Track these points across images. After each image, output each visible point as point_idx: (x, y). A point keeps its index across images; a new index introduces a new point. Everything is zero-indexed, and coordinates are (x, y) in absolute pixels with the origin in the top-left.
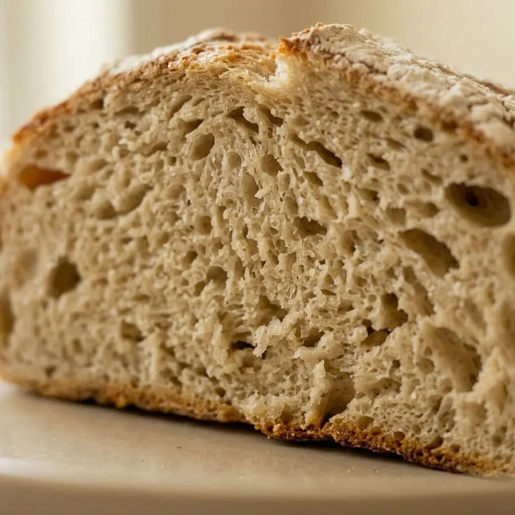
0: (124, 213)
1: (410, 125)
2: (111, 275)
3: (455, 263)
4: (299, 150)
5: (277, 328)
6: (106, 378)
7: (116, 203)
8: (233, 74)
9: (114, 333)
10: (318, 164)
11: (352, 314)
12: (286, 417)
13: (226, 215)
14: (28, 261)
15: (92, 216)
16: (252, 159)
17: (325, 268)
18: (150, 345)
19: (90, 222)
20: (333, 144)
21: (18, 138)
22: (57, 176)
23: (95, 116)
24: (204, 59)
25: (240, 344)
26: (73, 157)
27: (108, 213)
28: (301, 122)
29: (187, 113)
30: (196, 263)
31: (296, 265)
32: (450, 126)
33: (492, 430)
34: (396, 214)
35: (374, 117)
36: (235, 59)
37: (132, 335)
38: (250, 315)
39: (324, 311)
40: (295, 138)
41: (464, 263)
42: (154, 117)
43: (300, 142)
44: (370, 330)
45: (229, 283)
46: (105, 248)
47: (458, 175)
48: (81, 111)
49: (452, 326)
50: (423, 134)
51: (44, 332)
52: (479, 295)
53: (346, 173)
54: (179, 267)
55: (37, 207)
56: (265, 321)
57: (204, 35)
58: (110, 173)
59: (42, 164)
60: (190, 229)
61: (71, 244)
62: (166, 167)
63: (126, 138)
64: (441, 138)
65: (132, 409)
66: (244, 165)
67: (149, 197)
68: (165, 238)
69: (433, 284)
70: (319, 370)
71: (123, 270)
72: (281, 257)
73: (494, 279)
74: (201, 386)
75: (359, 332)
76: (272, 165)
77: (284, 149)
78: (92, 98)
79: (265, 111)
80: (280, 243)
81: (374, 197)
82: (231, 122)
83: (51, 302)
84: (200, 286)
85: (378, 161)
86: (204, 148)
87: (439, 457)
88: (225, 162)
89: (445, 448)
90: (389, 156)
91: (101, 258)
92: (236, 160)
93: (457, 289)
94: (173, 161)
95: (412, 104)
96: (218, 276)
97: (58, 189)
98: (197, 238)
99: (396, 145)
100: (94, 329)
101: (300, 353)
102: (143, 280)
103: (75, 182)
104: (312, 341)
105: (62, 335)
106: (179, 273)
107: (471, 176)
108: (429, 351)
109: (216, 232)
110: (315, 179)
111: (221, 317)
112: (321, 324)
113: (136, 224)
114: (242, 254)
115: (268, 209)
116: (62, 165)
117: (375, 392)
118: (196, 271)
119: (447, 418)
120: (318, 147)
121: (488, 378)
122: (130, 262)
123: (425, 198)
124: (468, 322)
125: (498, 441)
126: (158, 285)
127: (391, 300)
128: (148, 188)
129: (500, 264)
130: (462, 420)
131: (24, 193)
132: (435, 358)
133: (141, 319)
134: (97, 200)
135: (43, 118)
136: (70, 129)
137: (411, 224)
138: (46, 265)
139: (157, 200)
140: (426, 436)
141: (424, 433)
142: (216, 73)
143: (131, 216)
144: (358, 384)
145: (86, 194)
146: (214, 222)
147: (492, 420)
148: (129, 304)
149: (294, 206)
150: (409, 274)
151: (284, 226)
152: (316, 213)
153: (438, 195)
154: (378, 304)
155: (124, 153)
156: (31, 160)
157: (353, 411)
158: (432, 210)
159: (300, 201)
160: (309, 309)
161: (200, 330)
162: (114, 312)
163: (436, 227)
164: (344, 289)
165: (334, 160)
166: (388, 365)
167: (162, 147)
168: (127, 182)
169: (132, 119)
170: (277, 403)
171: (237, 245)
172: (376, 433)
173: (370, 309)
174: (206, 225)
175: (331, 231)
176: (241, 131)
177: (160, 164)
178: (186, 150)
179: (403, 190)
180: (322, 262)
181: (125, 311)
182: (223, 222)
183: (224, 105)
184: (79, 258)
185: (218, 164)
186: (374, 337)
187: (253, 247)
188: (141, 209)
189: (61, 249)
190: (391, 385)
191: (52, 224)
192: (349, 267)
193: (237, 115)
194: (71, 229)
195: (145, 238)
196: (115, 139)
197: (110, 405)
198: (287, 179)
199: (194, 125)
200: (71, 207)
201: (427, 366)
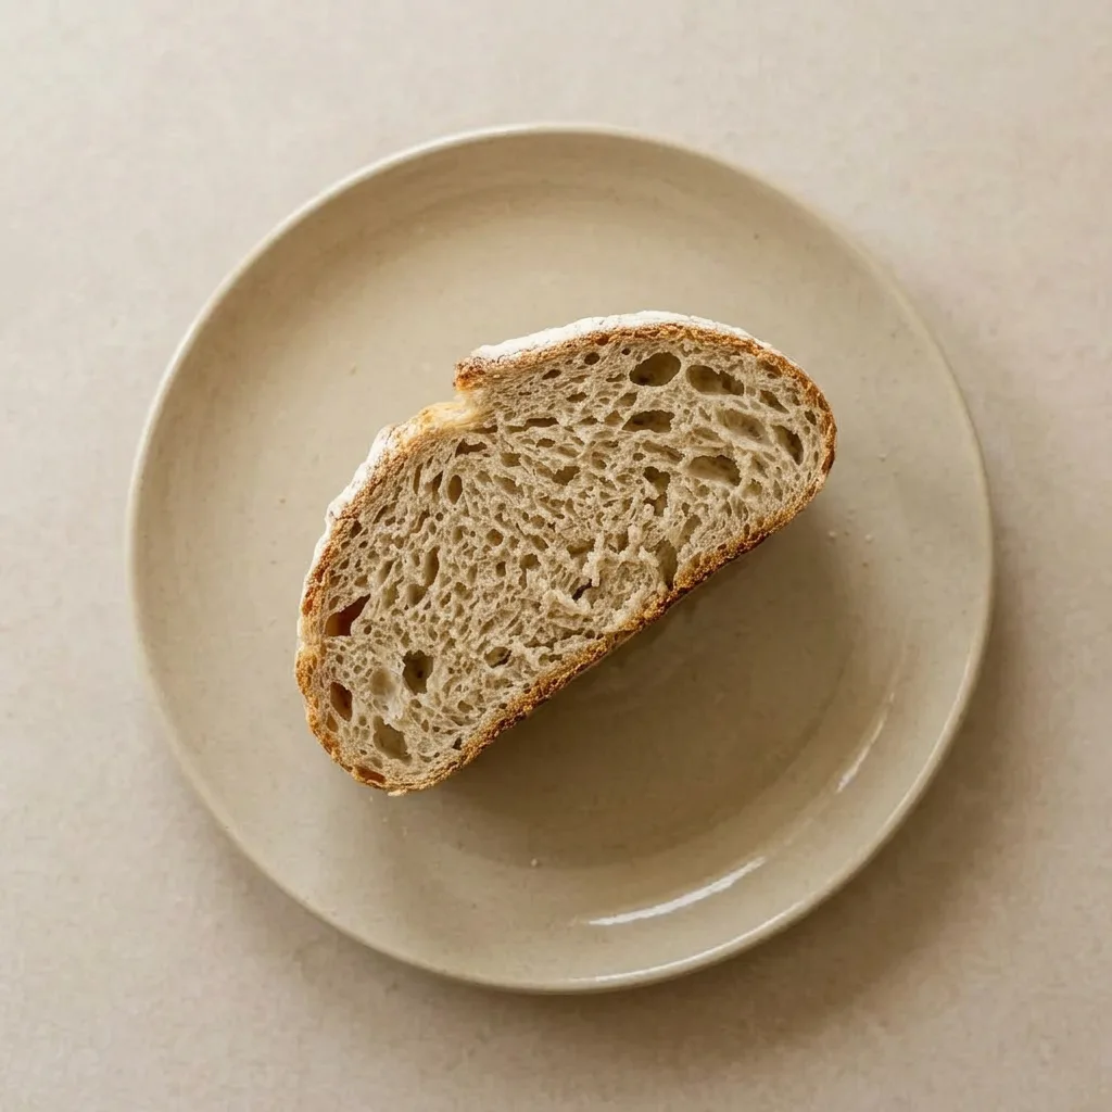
0: (430, 581)
2: (454, 633)
3: (671, 415)
4: (522, 434)
5: (594, 557)
6: (503, 706)
7: (421, 582)
9: (486, 670)
10: (542, 432)
11: (633, 505)
13: (505, 518)
14: (380, 683)
15: (407, 608)
16: (495, 466)
17: (596, 491)
19: (409, 613)
20: (541, 411)
22: (363, 600)
23: (359, 539)
25: (579, 591)
26: (362, 582)
27: (418, 593)
28: (508, 417)
29: (427, 476)
30: (508, 567)
31: (575, 507)
32: (603, 340)
33: (771, 491)
34: (613, 418)
35: (554, 371)
38: (572, 565)
39: (616, 518)
40: (512, 429)
41: (675, 410)
42: (405, 500)
43: (519, 429)
44: (653, 503)
45: (540, 559)
46: (435, 619)
47: (630, 364)
48: (345, 545)
49: (699, 453)
50: (593, 358)
51: (432, 722)
52: (699, 421)
53: (564, 420)
54: (499, 582)
55: (359, 643)
56: (585, 562)
58: (400, 565)
59: (339, 608)
60: (486, 549)
61: (406, 641)
62: (439, 525)
63: (394, 531)
64: (604, 351)
66: (492, 475)
67: (440, 555)
68: (473, 571)
70: (643, 555)
71: (460, 621)
72: (563, 510)
73: (700, 404)
74: (576, 643)
75: (649, 508)
76: (512, 460)
77: (511, 442)
78: (349, 527)
79: (479, 430)
80: (554, 503)
81: (589, 420)
82: (461, 457)
83: (421, 697)
84: (523, 580)
85: (580, 398)
86: (455, 489)
87: (754, 536)
88: (479, 485)
89: (754, 527)
90: (580, 388)
91: (436, 628)
92: (484, 476)
93: (686, 428)
94: (440, 517)
96: (530, 562)
97: (368, 612)
98: (496, 551)
99: (581, 379)
101: (623, 556)
104: (623, 541)
105: (446, 710)
106: (502, 584)
107: (639, 358)
108: (697, 482)
109: (506, 533)
110: (546, 443)
111: (551, 585)
112: (620, 527)
113: (446, 581)
114: (536, 532)
115: (531, 488)
116: (358, 593)
117: (687, 538)
118: (513, 574)
119: (742, 509)
120: (533, 422)
121: (743, 463)
122: (460, 611)
123: (622, 393)
124: (706, 443)
125: (779, 495)
126: (493, 606)
128: (435, 550)
130: (751, 500)
131: (341, 641)
132: (706, 482)
133: (497, 638)
134: (403, 591)
135: (319, 575)
136: (345, 565)
137: (626, 416)
138: (396, 670)
139: (449, 551)
140: (738, 534)
141: (735, 533)
143: (438, 580)
144: (674, 542)
145: (392, 594)
146: (499, 528)
147: (766, 484)
148: (482, 640)
149: (544, 472)
150: (649, 446)
151: (550, 487)
152: (566, 461)
153: (629, 388)
154: (647, 483)
155: (400, 542)
156: (329, 613)
157: (684, 560)
158: (630, 398)
159: (546, 463)
160: (607, 525)
162: (473, 656)
163: (643, 406)
164: (618, 496)
165: (549, 422)
166: (681, 513)
167: (426, 514)
168: (417, 561)
169: (389, 516)
171: (528, 528)
172: (707, 561)
173: (643, 491)
174: (495, 537)
175: (582, 465)
176: (474, 457)
177: (433, 528)
178: (444, 498)
179: (606, 401)
180: (591, 489)
181: (482, 647)
182: (506, 525)
183: (450, 449)
184: (419, 644)
185: (476, 492)
186: (658, 505)
187: (538, 522)
188: (442, 568)
189: (401, 650)
190: (694, 522)
191: (379, 642)
192: (610, 476)
193: (462, 450)
194: (399, 631)
195: (459, 584)
196: (387, 539)
198: (528, 460)
199: (438, 480)
200: (387, 615)
201: (704, 491)
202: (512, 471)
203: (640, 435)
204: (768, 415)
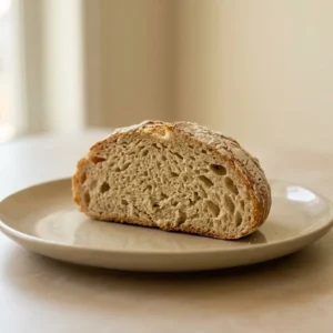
0: (123, 170)
1: (200, 149)
2: (119, 187)
3: (213, 184)
4: (172, 155)
5: (166, 201)
6: (118, 215)
7: (121, 168)
8: (154, 134)
9: (120, 203)
10: (177, 158)
11: (186, 197)
12: (169, 224)
13: (152, 171)
14: (94, 183)
15: (113, 171)
16: (159, 157)
17: (179, 185)
18: (130, 206)
19: (113, 173)
20: (181, 154)
21: (92, 149)
22: (103, 160)
23: (114, 144)
24: (146, 130)
25: (155, 205)
26: (108, 155)
27: (118, 170)
28: (172, 148)
29: (140, 144)
30: (143, 184)
31: (171, 185)
32: (211, 150)
33: (223, 227)
34: (197, 172)
35: (191, 147)
36: (154, 130)
37: (125, 203)
38: (158, 198)
39: (178, 197)
40: (170, 152)
41: (215, 184)
42: (132, 145)
43: (172, 153)
44: (191, 201)
45: (152, 189)
46: (117, 180)
47: (213, 162)
48: (110, 143)
49: (212, 200)
50: (204, 152)
51: (99, 202)
52: (219, 193)
53: (184, 161)
54: (139, 185)
55: (97, 168)
56: (162, 199)
57: (145, 122)
58: (119, 159)
59: (99, 156)
60: (141, 175)
61: (107, 178)
62: (135, 158)
63: (124, 150)
64: (208, 153)
65: (125, 223)
66: (156, 158)
67: (130, 166)
68: (135, 177)
69: (207, 189)
70: (177, 212)
71: (122, 185)
72: (167, 182)
73: (223, 188)
74: (145, 217)
75: (188, 202)
76: (164, 158)
77: (167, 155)
78: (114, 139)
79: (162, 144)
80: (166, 179)
81: (191, 167)
82: (153, 147)
83: (101, 194)
84: (144, 190)
85: (193, 158)
86: (145, 153)
87: (209, 234)
88: (151, 157)
89: (211, 232)
90: (195, 157)
91: (116, 182)
92: (154, 157)
93: (214, 191)
94: (137, 157)
95: (201, 144)
96: (150, 187)
97: (103, 163)
98: (143, 177)
99: (197, 154)
100: (114, 202)
101: (172, 208)
102: (128, 188)
103: (108, 162)
104: (175, 204)
105: (104, 203)
107: (216, 163)
108: (206, 207)
109: (149, 176)
110: (176, 162)
111: (150, 198)
112: (178, 200)
113: (126, 173)
114: (156, 182)
115: (163, 170)
116: (105, 157)
117: (192, 218)
118: (143, 186)
119: (211, 224)
120: (177, 154)
121: (221, 214)
122: (125, 183)
123: (205, 168)
124: (216, 199)
125: (224, 230)
126: (132, 190)
127: (196, 194)
128: (130, 164)
129: (224, 185)
130: (215, 225)
131: (93, 164)
132: (208, 209)
133: (128, 199)
134: (115, 167)
135: (99, 144)
136: (107, 147)
137: (201, 174)
138: (100, 184)
139: (132, 167)
140: (206, 229)
142: (149, 134)
143: (125, 171)
144: (188, 216)
145: (112, 165)
146: (148, 173)
147: (223, 224)
148: (124, 195)
149: (170, 169)
150: (201, 187)
151: (167, 174)
152: (176, 171)
153: (208, 167)
154: (193, 195)
155: (123, 154)
156: (95, 155)
157: (186, 223)
158: (207, 171)
159: (172, 168)
160: (174, 196)
161: (145, 202)
162: (120, 197)
163: (208, 175)
164: (183, 191)
165: (181, 158)
166: (195, 210)
167: (134, 153)
168: (124, 162)
169: (125, 145)
170: (166, 221)
171: (155, 179)
172: (193, 228)
173: (191, 196)
174: (146, 174)
175: (180, 176)
176: (156, 149)
177: (133, 157)
178: (141, 153)
179: (199, 165)
181: (123, 197)
182: (151, 173)
183: (151, 142)
184: (110, 182)
186: (192, 203)
187: (159, 180)
188: (128, 169)
189: (105, 179)
190: (196, 216)
191: (101, 173)
192: (185, 185)
193: (155, 145)
194: (107, 174)
195: (129, 177)
196: (120, 150)
197: (119, 222)
198: (168, 162)
199: (142, 147)
200: (107, 168)
201: (206, 211)
202: (162, 162)
203: (201, 182)
204: (238, 208)
